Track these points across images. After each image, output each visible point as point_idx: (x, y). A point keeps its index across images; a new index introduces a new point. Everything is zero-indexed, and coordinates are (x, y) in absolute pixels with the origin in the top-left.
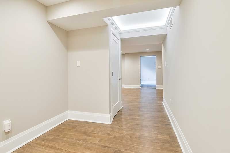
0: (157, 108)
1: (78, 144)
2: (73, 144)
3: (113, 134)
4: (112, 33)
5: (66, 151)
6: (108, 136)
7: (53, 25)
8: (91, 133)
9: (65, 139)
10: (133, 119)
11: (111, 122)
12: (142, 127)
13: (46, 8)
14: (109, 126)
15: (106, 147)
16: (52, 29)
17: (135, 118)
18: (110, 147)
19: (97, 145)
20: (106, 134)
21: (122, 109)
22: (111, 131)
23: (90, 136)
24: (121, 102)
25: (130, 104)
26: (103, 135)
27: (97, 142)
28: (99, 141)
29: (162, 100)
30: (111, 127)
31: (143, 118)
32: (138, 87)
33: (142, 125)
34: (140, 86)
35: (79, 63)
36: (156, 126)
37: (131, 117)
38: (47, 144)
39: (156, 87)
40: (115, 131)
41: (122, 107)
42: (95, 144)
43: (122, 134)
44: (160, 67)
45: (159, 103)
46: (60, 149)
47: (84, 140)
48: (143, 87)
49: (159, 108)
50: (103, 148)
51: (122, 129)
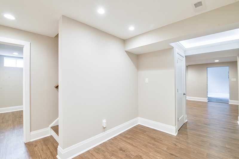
0: (229, 128)
1: (149, 147)
2: (146, 146)
3: (179, 145)
4: (178, 53)
5: (141, 149)
6: (175, 146)
7: (129, 53)
8: (159, 140)
9: (139, 140)
10: (199, 135)
11: (177, 133)
12: (210, 145)
13: (124, 41)
14: (174, 137)
15: (174, 155)
16: (128, 56)
17: (202, 134)
18: (177, 156)
19: (165, 151)
20: (172, 144)
21: (186, 123)
22: (177, 142)
23: (158, 142)
24: (186, 116)
25: (195, 118)
26: (170, 144)
27: (165, 149)
28: (167, 149)
29: (237, 119)
30: (177, 139)
31: (212, 136)
32: (205, 100)
33: (210, 143)
34: (207, 99)
35: (147, 80)
36: (228, 148)
37: (198, 133)
38: (126, 140)
39: (228, 101)
40: (180, 143)
41: (187, 120)
42: (163, 150)
43: (188, 147)
44: (235, 79)
45: (233, 122)
46: (137, 147)
47: (153, 145)
48: (210, 100)
49: (233, 128)
50: (171, 156)
51: (188, 143)
